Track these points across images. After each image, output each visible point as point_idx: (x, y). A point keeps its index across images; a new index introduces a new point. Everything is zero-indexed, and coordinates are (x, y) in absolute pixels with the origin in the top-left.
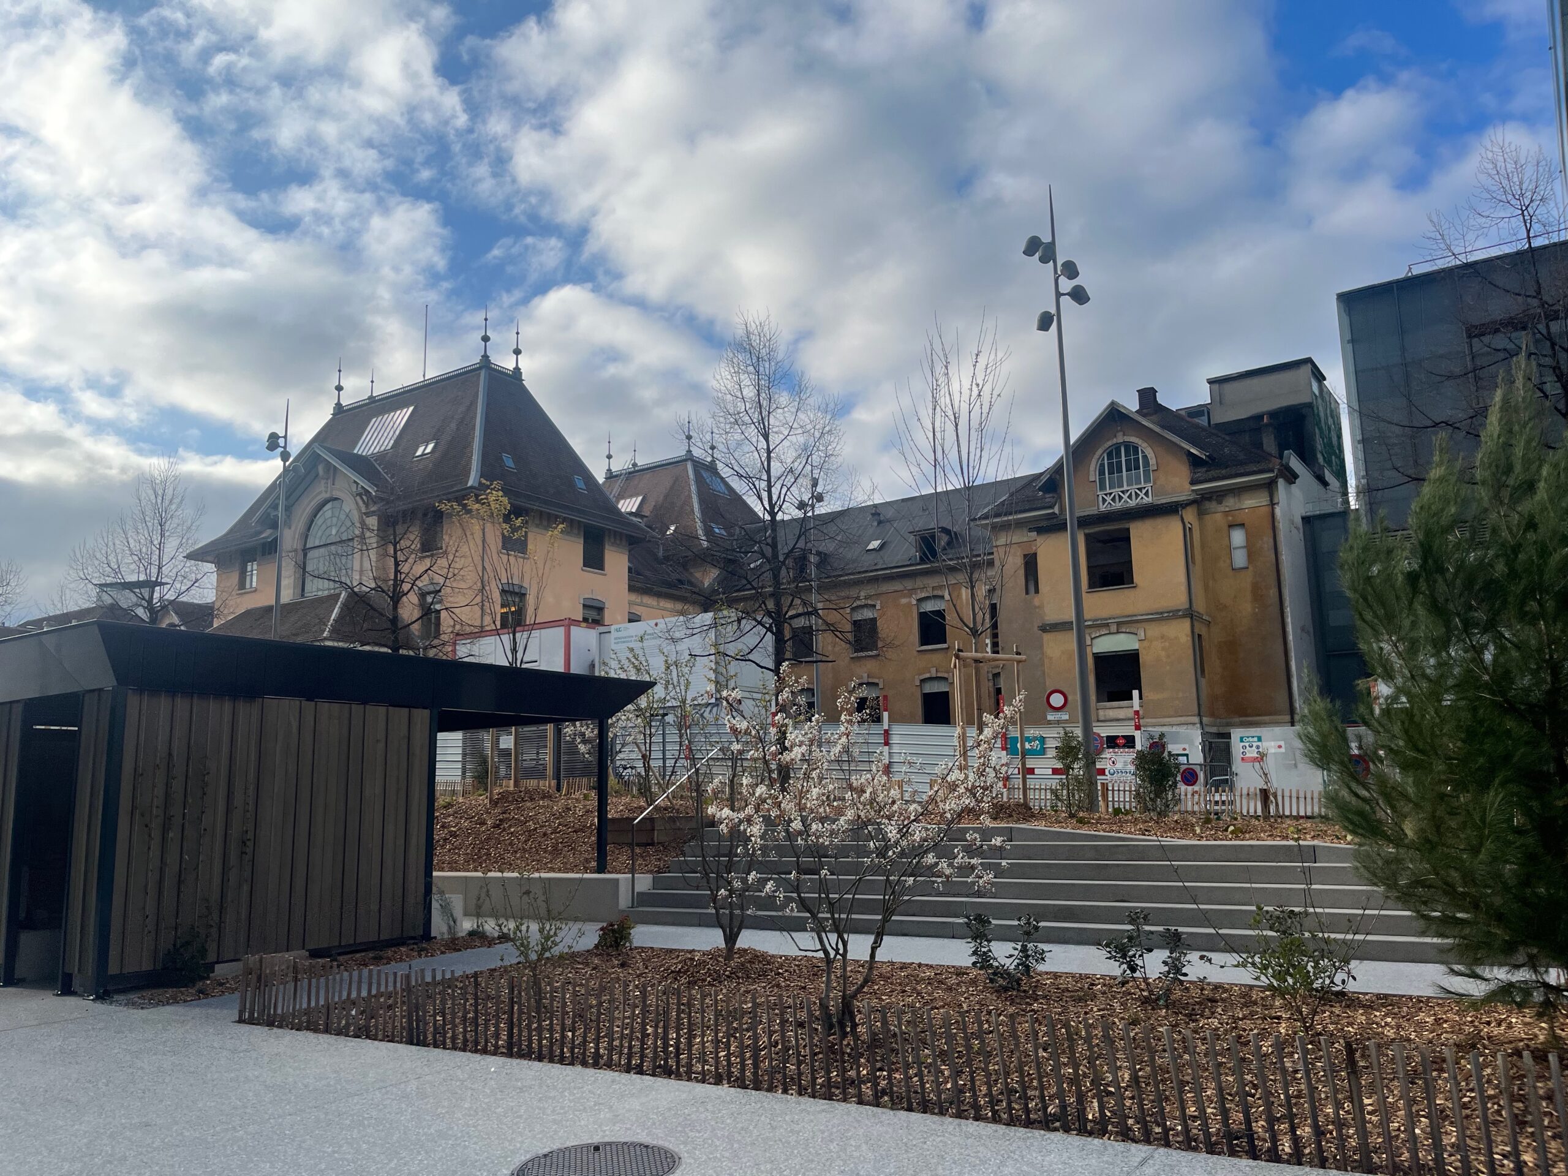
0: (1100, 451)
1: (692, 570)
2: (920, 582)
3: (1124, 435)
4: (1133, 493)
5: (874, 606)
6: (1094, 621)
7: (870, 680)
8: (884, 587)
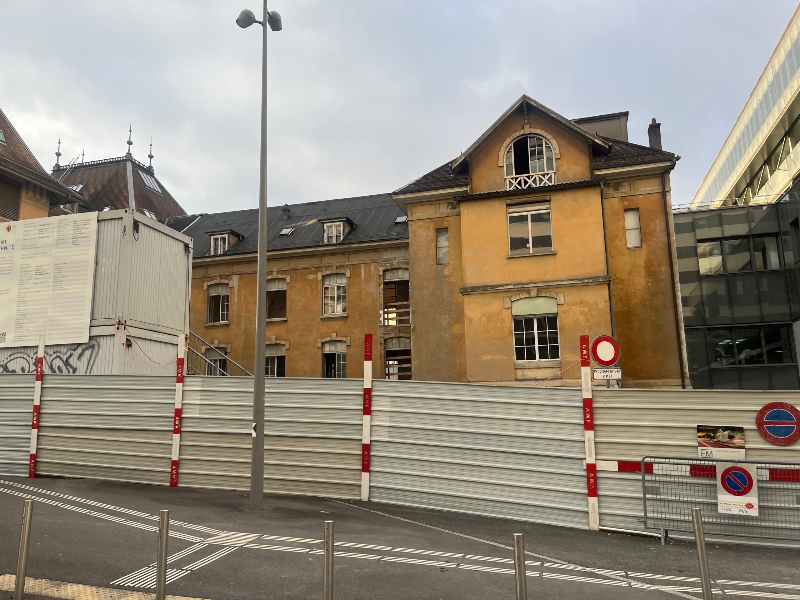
0: (508, 140)
2: (326, 261)
3: (530, 127)
4: (538, 179)
5: (285, 280)
6: (515, 285)
7: (278, 342)
8: (294, 264)
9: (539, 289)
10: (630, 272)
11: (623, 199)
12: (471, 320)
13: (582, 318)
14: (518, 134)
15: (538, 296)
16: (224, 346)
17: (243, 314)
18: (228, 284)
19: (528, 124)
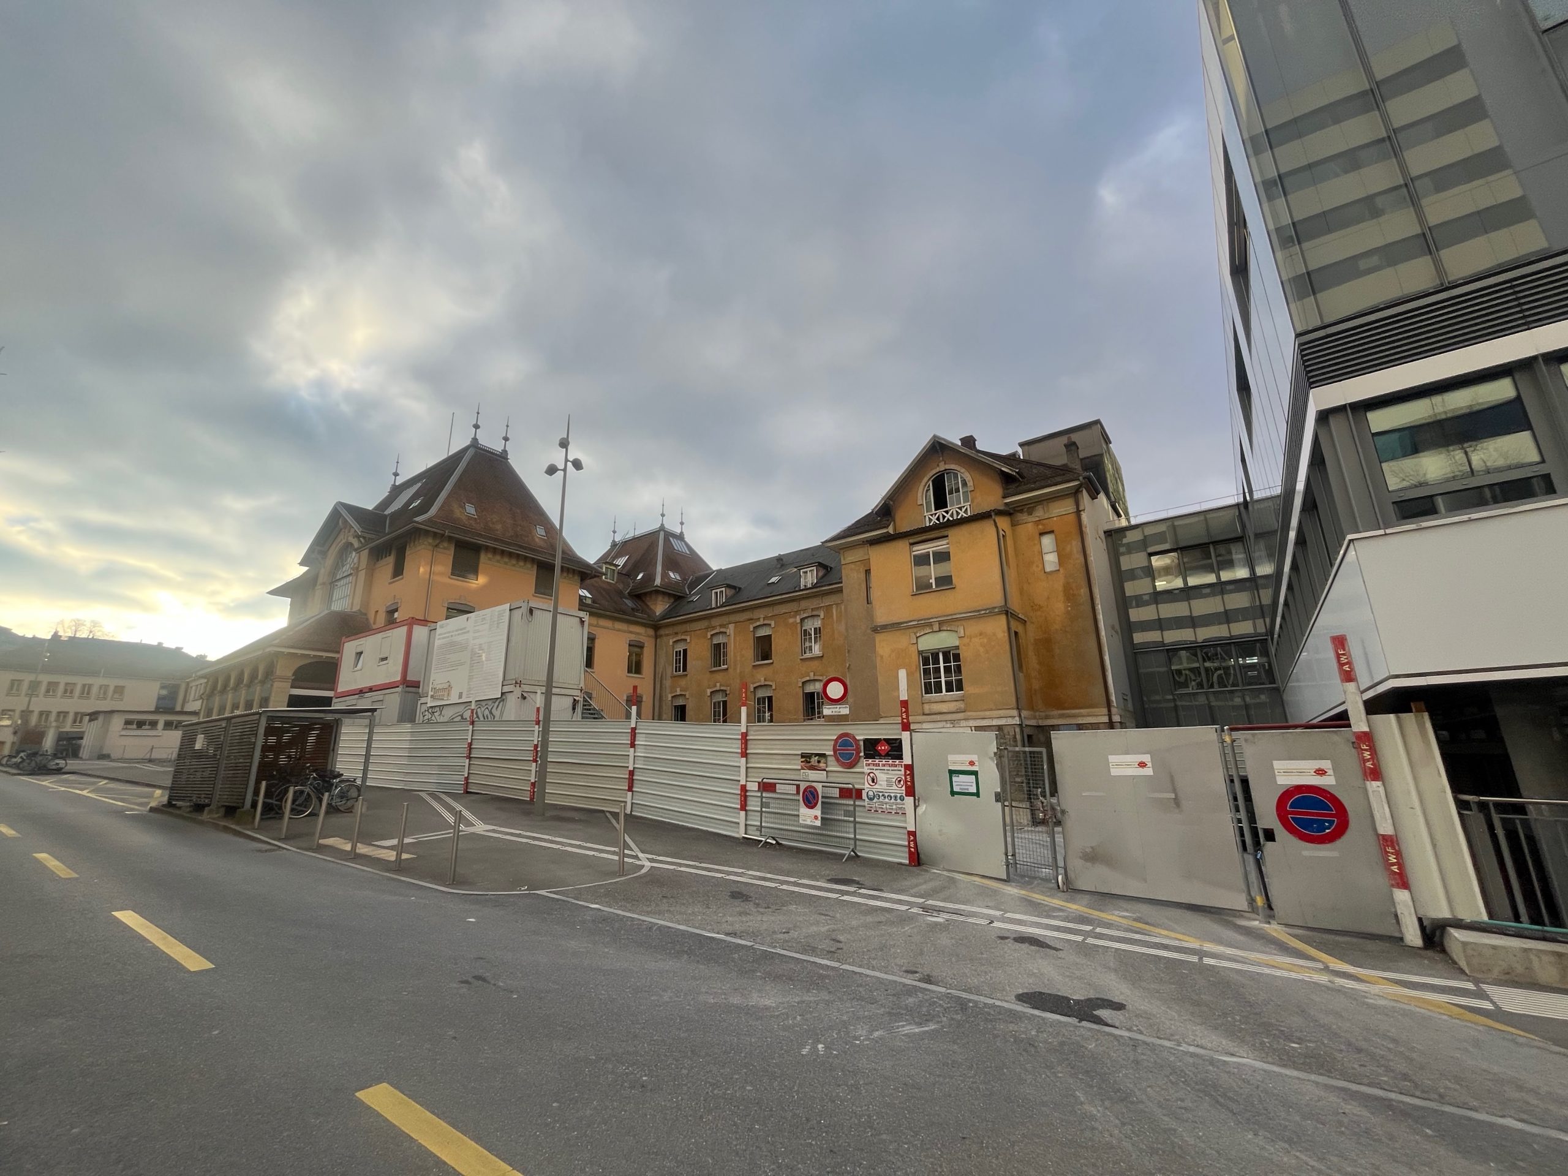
0: (926, 479)
2: (804, 604)
3: (945, 464)
4: (955, 512)
5: (770, 625)
6: (918, 621)
7: (767, 683)
8: (777, 610)
9: (941, 623)
10: (1048, 598)
11: (1037, 523)
12: (882, 657)
13: (982, 650)
14: (934, 472)
15: (940, 631)
17: (738, 659)
18: (727, 633)
19: (943, 460)
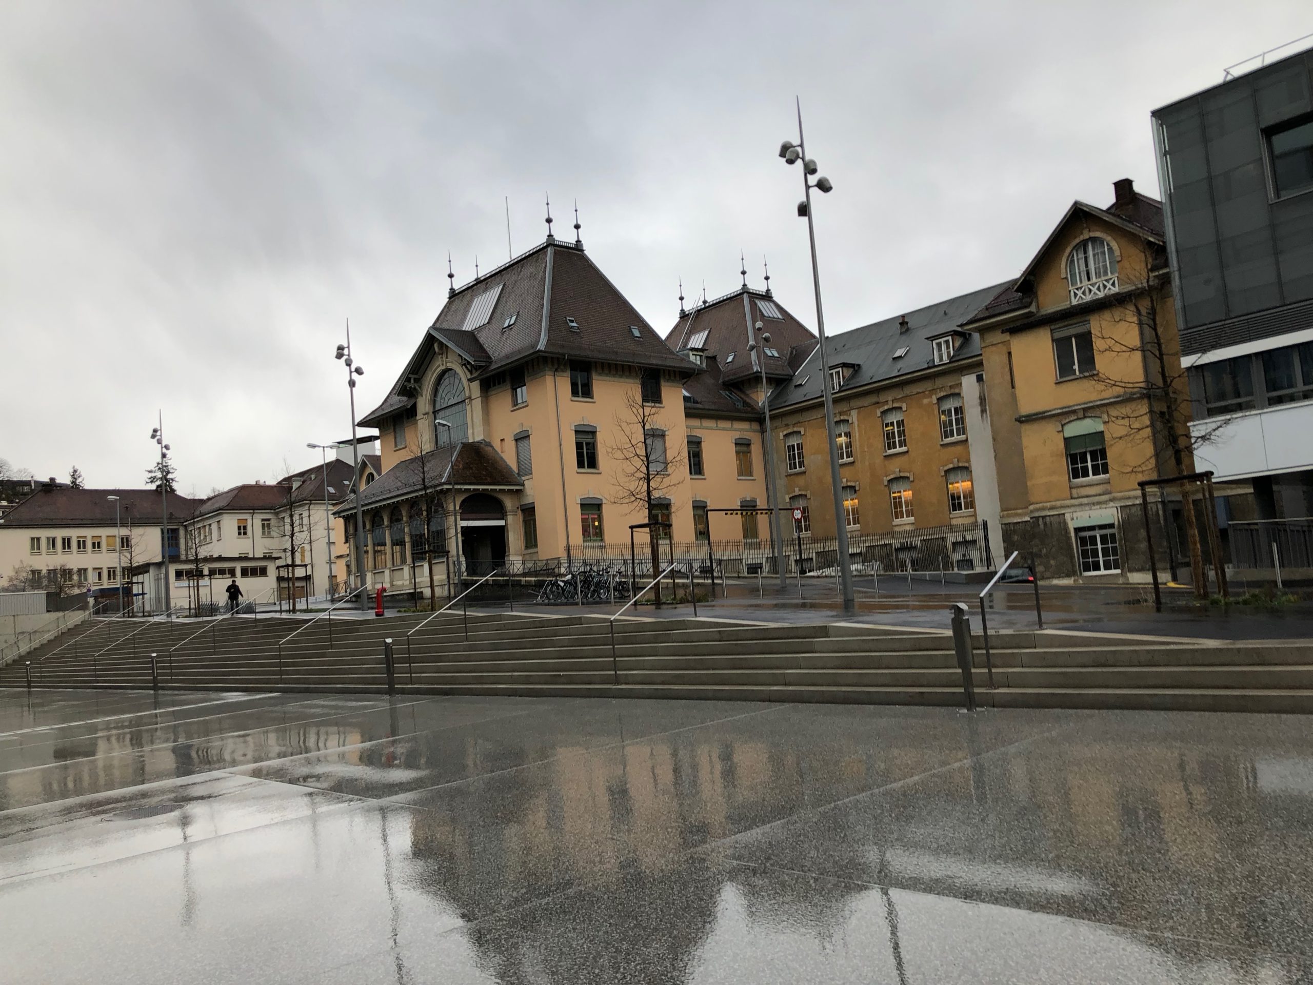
1: (748, 392)
2: (939, 382)
3: (1089, 231)
4: (1101, 285)
5: (901, 408)
6: (1062, 408)
7: (902, 475)
8: (908, 390)
15: (1085, 417)
16: (853, 484)
17: (866, 450)
18: (848, 421)
19: (1086, 228)
